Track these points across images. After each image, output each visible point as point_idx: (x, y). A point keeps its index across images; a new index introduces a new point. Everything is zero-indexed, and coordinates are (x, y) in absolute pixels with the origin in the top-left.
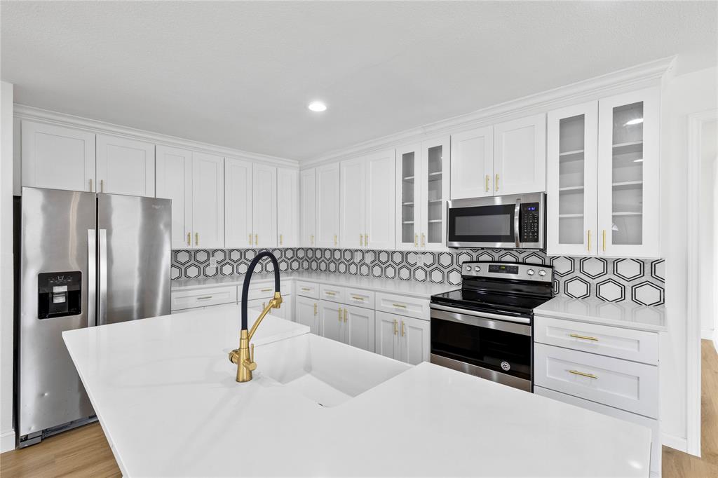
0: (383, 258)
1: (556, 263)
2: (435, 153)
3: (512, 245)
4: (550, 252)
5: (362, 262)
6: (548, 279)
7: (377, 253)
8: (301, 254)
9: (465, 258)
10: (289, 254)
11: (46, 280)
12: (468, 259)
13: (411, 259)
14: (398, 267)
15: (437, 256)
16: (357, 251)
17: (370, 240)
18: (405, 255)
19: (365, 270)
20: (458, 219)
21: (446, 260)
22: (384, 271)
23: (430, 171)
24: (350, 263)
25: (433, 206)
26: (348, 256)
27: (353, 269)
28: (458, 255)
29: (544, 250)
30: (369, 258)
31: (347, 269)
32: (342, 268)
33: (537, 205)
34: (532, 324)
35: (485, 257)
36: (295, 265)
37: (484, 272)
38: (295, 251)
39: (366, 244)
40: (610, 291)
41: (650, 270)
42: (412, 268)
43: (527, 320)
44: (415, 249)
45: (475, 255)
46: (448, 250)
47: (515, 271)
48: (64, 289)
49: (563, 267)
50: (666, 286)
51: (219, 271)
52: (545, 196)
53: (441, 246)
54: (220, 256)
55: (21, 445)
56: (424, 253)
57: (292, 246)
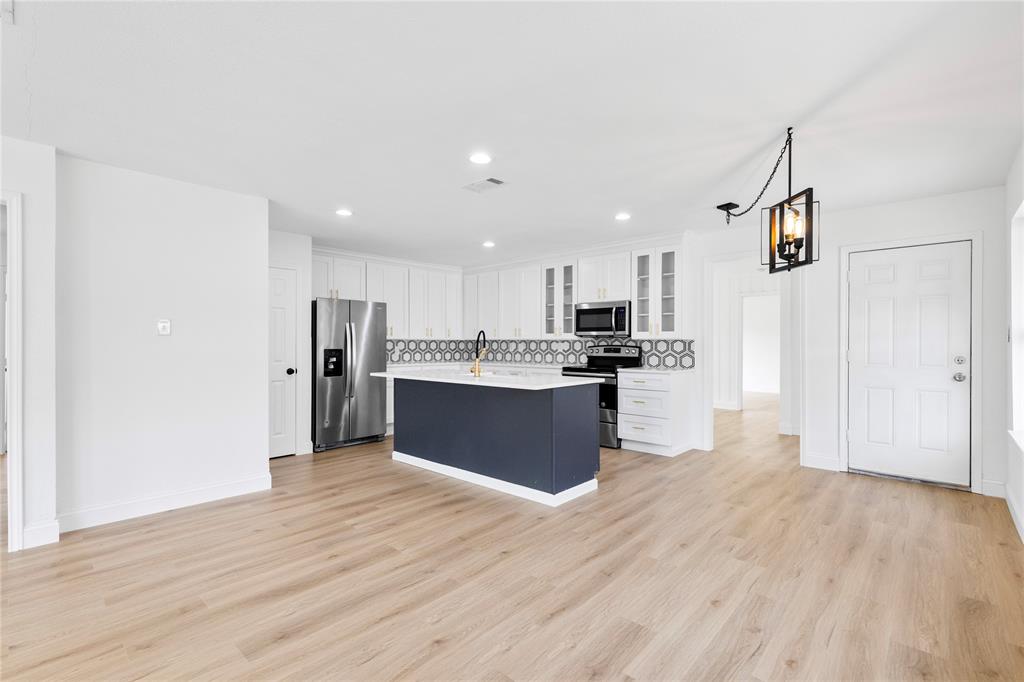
0: (533, 346)
1: (643, 345)
2: (568, 270)
3: (611, 333)
4: (633, 337)
5: (516, 351)
6: (637, 355)
7: (528, 343)
8: (462, 346)
9: (590, 344)
10: (453, 346)
11: (328, 353)
12: (592, 344)
13: (554, 346)
14: (544, 354)
15: (572, 343)
16: (512, 341)
17: (523, 332)
18: (549, 343)
19: (518, 357)
20: (582, 317)
21: (578, 346)
22: (533, 357)
23: (565, 282)
24: (507, 351)
25: (567, 307)
26: (504, 346)
27: (508, 357)
28: (586, 342)
29: (630, 336)
30: (522, 347)
31: (504, 357)
32: (499, 356)
33: (624, 308)
34: (616, 377)
35: (603, 343)
36: (457, 356)
37: (601, 353)
38: (457, 343)
39: (520, 335)
40: (670, 361)
41: (688, 345)
42: (554, 353)
43: (613, 375)
44: (554, 339)
45: (596, 342)
46: (576, 338)
47: (618, 351)
48: (334, 359)
49: (646, 347)
50: (695, 356)
51: (401, 358)
52: (630, 303)
53: (572, 336)
54: (401, 346)
55: (317, 450)
56: (563, 342)
57: (456, 339)
